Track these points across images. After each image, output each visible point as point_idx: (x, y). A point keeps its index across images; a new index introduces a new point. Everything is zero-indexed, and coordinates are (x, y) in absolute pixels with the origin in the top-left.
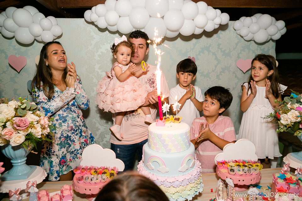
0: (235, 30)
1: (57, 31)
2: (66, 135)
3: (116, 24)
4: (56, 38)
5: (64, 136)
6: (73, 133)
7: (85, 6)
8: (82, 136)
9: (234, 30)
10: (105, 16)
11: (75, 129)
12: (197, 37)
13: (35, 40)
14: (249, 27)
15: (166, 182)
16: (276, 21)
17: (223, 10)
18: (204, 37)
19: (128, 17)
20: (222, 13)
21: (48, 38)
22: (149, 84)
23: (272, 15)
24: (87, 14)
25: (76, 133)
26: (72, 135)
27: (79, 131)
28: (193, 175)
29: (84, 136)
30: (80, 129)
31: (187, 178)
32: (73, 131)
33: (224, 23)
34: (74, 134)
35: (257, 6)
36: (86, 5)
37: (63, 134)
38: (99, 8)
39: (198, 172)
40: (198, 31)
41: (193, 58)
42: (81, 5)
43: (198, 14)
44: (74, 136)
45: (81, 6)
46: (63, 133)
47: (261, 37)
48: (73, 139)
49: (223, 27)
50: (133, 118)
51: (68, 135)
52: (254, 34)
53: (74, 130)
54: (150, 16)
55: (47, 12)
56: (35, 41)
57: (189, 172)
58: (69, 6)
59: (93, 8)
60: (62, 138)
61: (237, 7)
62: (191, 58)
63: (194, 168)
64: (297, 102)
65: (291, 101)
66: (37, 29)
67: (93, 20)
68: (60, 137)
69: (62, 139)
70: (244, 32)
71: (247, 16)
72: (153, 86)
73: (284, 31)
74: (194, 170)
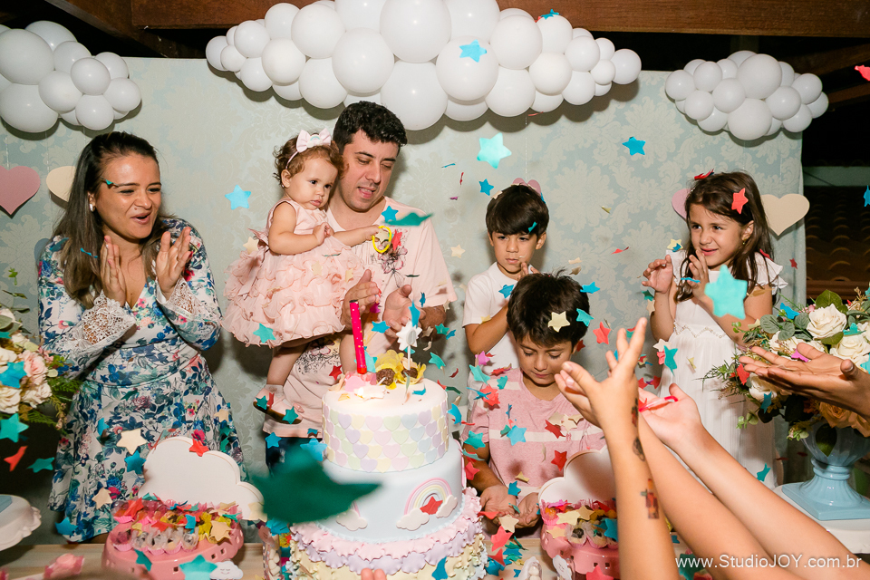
0: (673, 101)
1: (126, 96)
2: (128, 418)
3: (297, 79)
4: (123, 116)
5: (123, 420)
6: (148, 416)
7: (213, 23)
8: (186, 422)
9: (669, 102)
10: (262, 55)
11: (157, 406)
12: (547, 119)
13: (60, 120)
14: (711, 93)
15: (355, 557)
16: (797, 75)
17: (620, 41)
18: (563, 121)
19: (329, 60)
20: (616, 49)
21: (98, 116)
22: (381, 261)
23: (779, 57)
24: (215, 46)
25: (157, 416)
26: (146, 422)
27: (169, 409)
28: (442, 541)
29: (190, 422)
30: (176, 404)
31: (420, 549)
32: (148, 410)
33: (624, 78)
34: (151, 419)
35: (734, 29)
36: (217, 21)
37: (119, 414)
38: (247, 33)
39: (462, 531)
40: (546, 104)
41: (533, 182)
42: (200, 20)
43: (540, 51)
44: (150, 423)
45: (201, 23)
46: (119, 411)
47: (749, 122)
48: (148, 433)
49: (623, 92)
50: (320, 365)
51: (132, 418)
52: (728, 112)
53: (153, 408)
54: (396, 59)
55: (96, 41)
56: (61, 124)
57: (433, 531)
58: (166, 24)
59: (231, 32)
60: (114, 424)
61: (673, 31)
62: (526, 182)
63: (452, 521)
64: (796, 333)
65: (781, 328)
66: (64, 91)
67: (231, 67)
68: (111, 420)
69: (114, 426)
70: (696, 107)
71: (707, 59)
72: (393, 269)
73: (821, 105)
74: (451, 525)
